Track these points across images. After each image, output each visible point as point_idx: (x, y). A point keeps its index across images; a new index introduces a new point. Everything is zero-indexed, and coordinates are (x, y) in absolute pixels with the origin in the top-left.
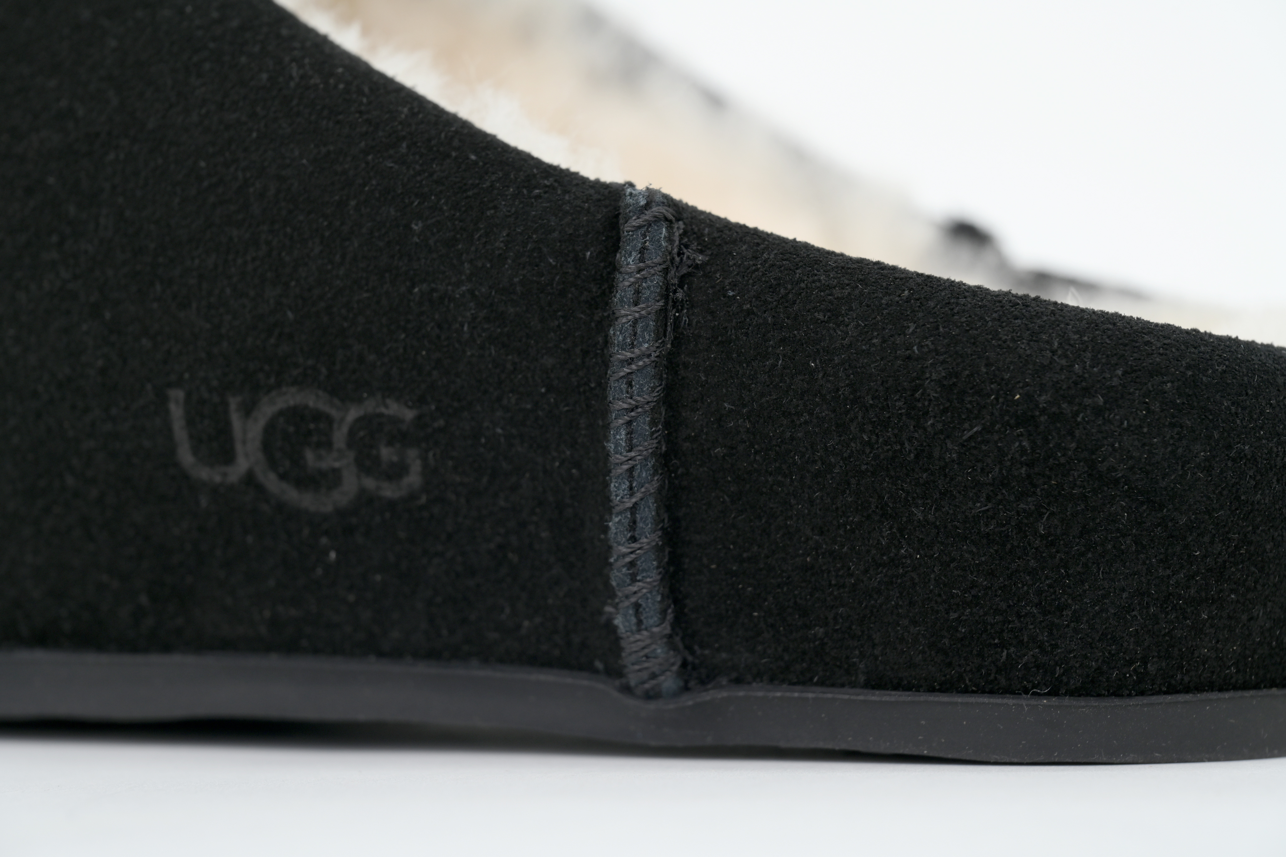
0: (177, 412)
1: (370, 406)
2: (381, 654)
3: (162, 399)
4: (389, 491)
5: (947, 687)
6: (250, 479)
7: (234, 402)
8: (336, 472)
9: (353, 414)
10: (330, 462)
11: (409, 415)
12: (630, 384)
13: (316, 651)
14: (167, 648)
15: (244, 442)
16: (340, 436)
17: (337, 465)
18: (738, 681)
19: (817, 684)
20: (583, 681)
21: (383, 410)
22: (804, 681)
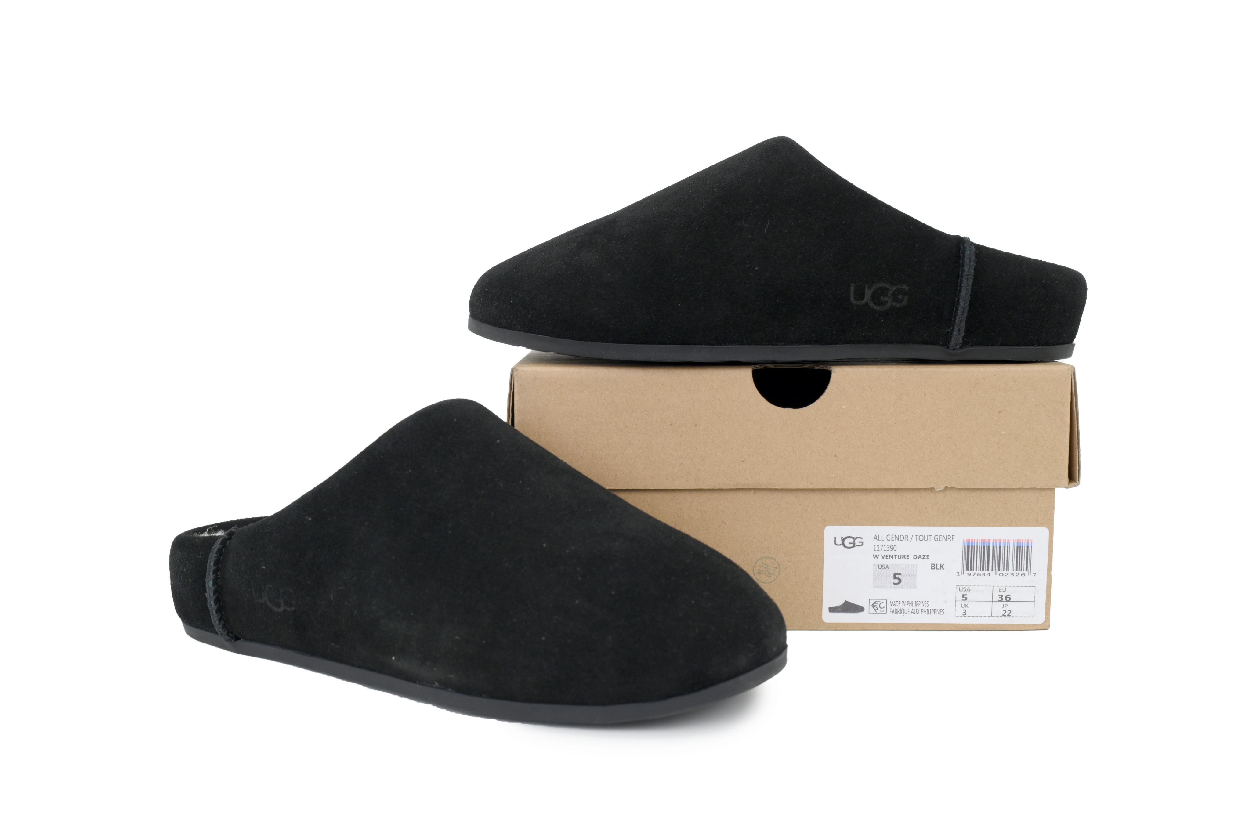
0: (852, 289)
1: (899, 286)
2: (888, 343)
3: (849, 286)
4: (898, 305)
5: (1017, 345)
6: (867, 304)
7: (867, 286)
8: (887, 301)
9: (894, 288)
10: (886, 299)
11: (908, 288)
12: (968, 280)
13: (873, 343)
14: (837, 344)
15: (867, 295)
16: (890, 292)
17: (887, 300)
18: (972, 346)
19: (990, 346)
20: (937, 347)
21: (902, 287)
22: (987, 345)
